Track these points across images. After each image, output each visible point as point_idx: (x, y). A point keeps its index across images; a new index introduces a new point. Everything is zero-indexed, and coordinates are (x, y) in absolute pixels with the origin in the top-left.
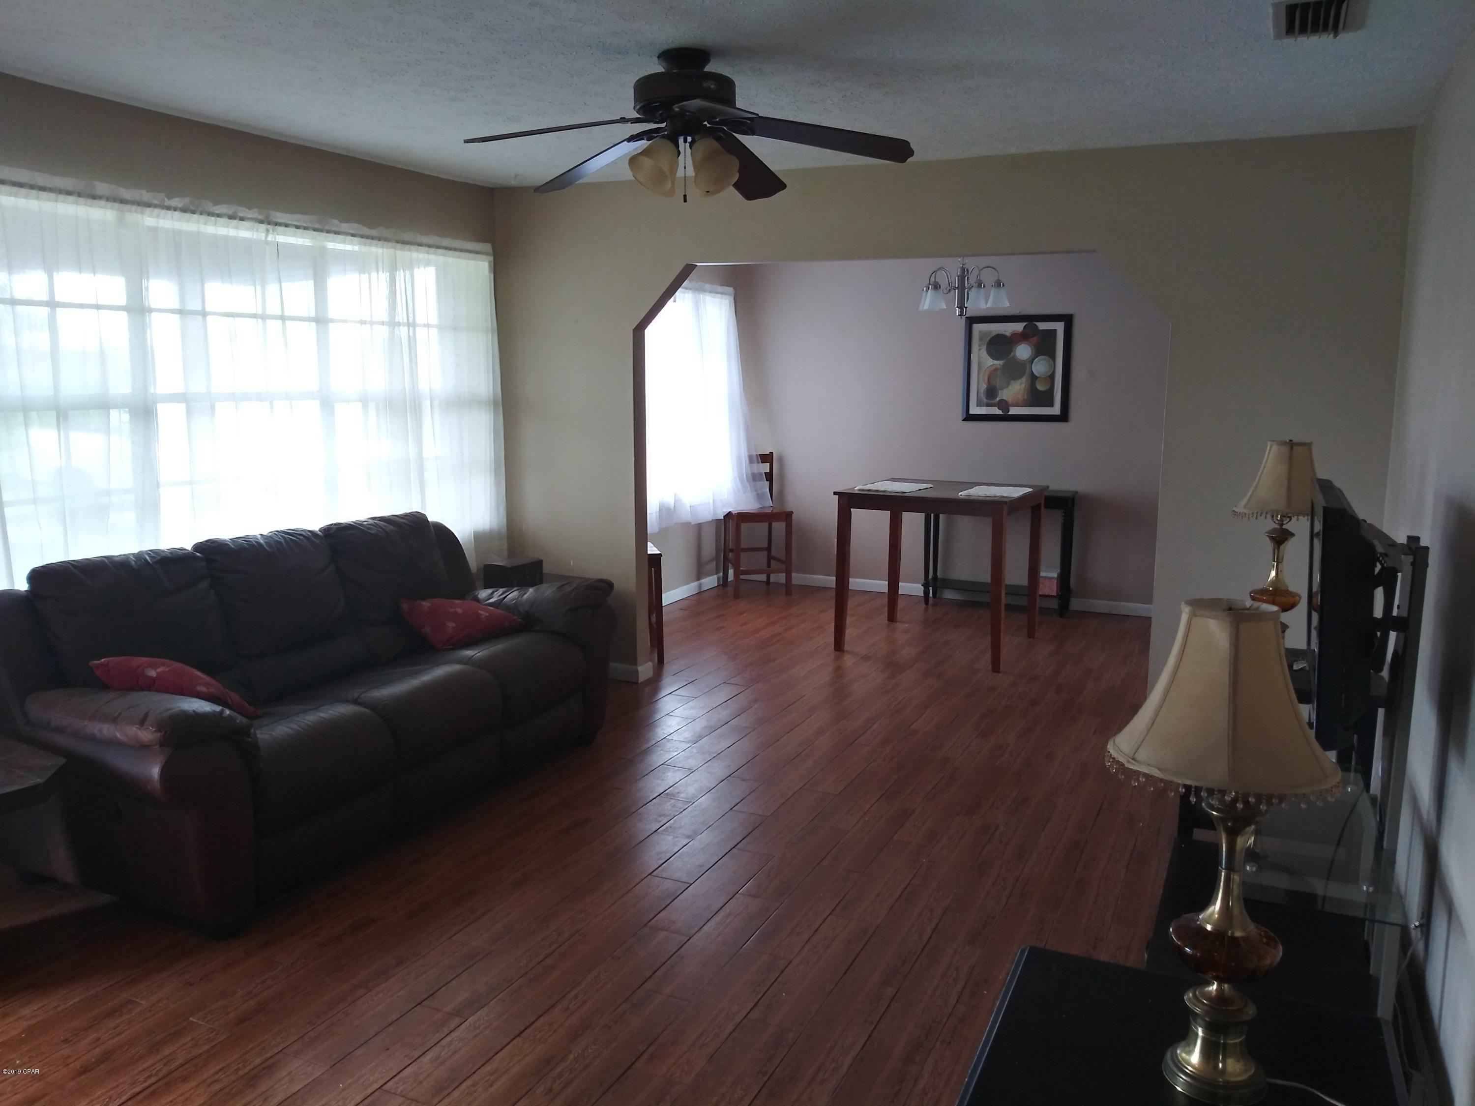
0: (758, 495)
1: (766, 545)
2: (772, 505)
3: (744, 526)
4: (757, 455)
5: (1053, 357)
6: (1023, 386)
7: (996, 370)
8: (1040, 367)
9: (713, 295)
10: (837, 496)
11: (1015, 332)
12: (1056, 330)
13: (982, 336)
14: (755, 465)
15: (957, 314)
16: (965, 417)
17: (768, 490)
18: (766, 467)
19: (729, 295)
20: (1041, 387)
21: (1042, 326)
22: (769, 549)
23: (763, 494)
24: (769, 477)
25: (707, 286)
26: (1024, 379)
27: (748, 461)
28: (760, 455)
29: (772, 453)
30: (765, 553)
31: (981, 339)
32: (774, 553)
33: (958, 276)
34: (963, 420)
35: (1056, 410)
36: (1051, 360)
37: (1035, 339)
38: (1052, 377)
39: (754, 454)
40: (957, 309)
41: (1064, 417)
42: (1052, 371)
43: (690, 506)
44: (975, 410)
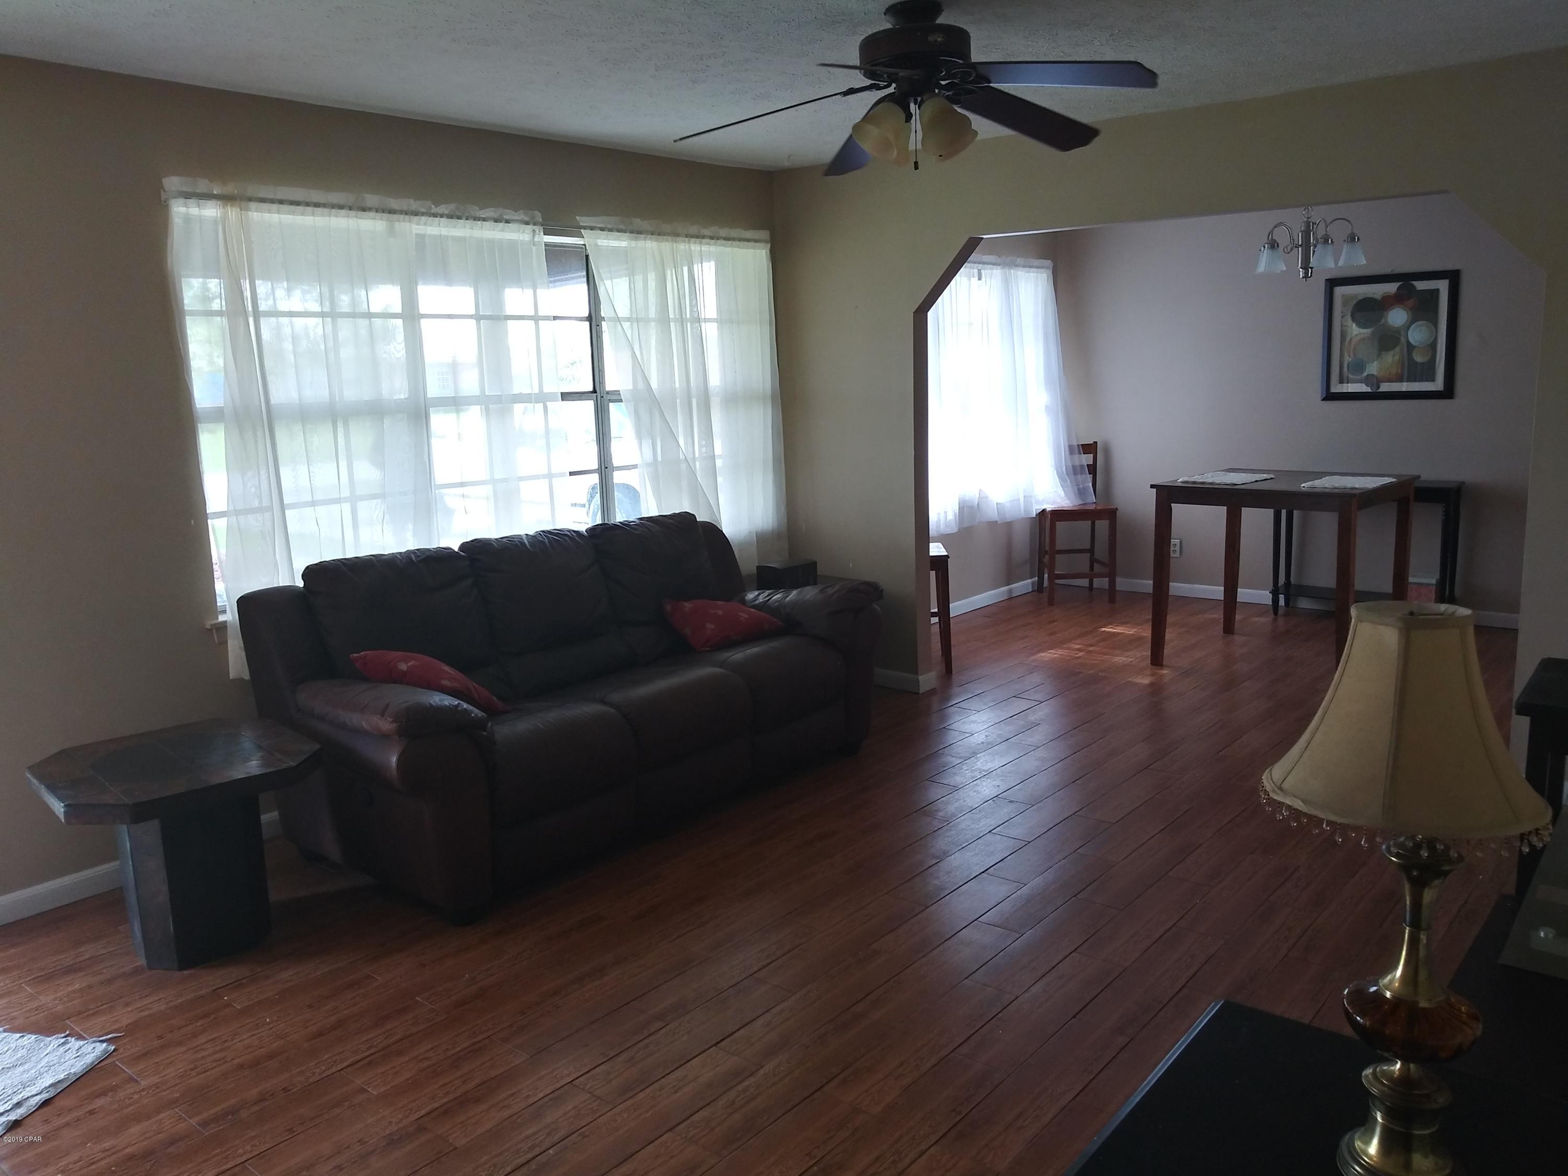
0: (1079, 489)
1: (1088, 547)
2: (1095, 501)
3: (1060, 525)
4: (1078, 445)
5: (1435, 322)
6: (1397, 357)
7: (1363, 340)
8: (1417, 335)
9: (1027, 269)
10: (1155, 490)
11: (1386, 294)
12: (1438, 290)
13: (1346, 300)
14: (1076, 456)
15: (1301, 277)
16: (1324, 396)
17: (1091, 484)
18: (1087, 459)
19: (1047, 268)
20: (1419, 358)
22: (1091, 551)
23: (1084, 488)
24: (1092, 469)
25: (1019, 261)
26: (1397, 349)
27: (1068, 452)
28: (1081, 445)
29: (1096, 442)
30: (1088, 555)
31: (1345, 304)
32: (1096, 556)
33: (1302, 232)
34: (1323, 400)
35: (1438, 384)
36: (1433, 327)
37: (1411, 302)
38: (1433, 346)
39: (1075, 443)
40: (1301, 270)
41: (1448, 393)
42: (1432, 339)
43: (997, 504)
44: (1336, 388)
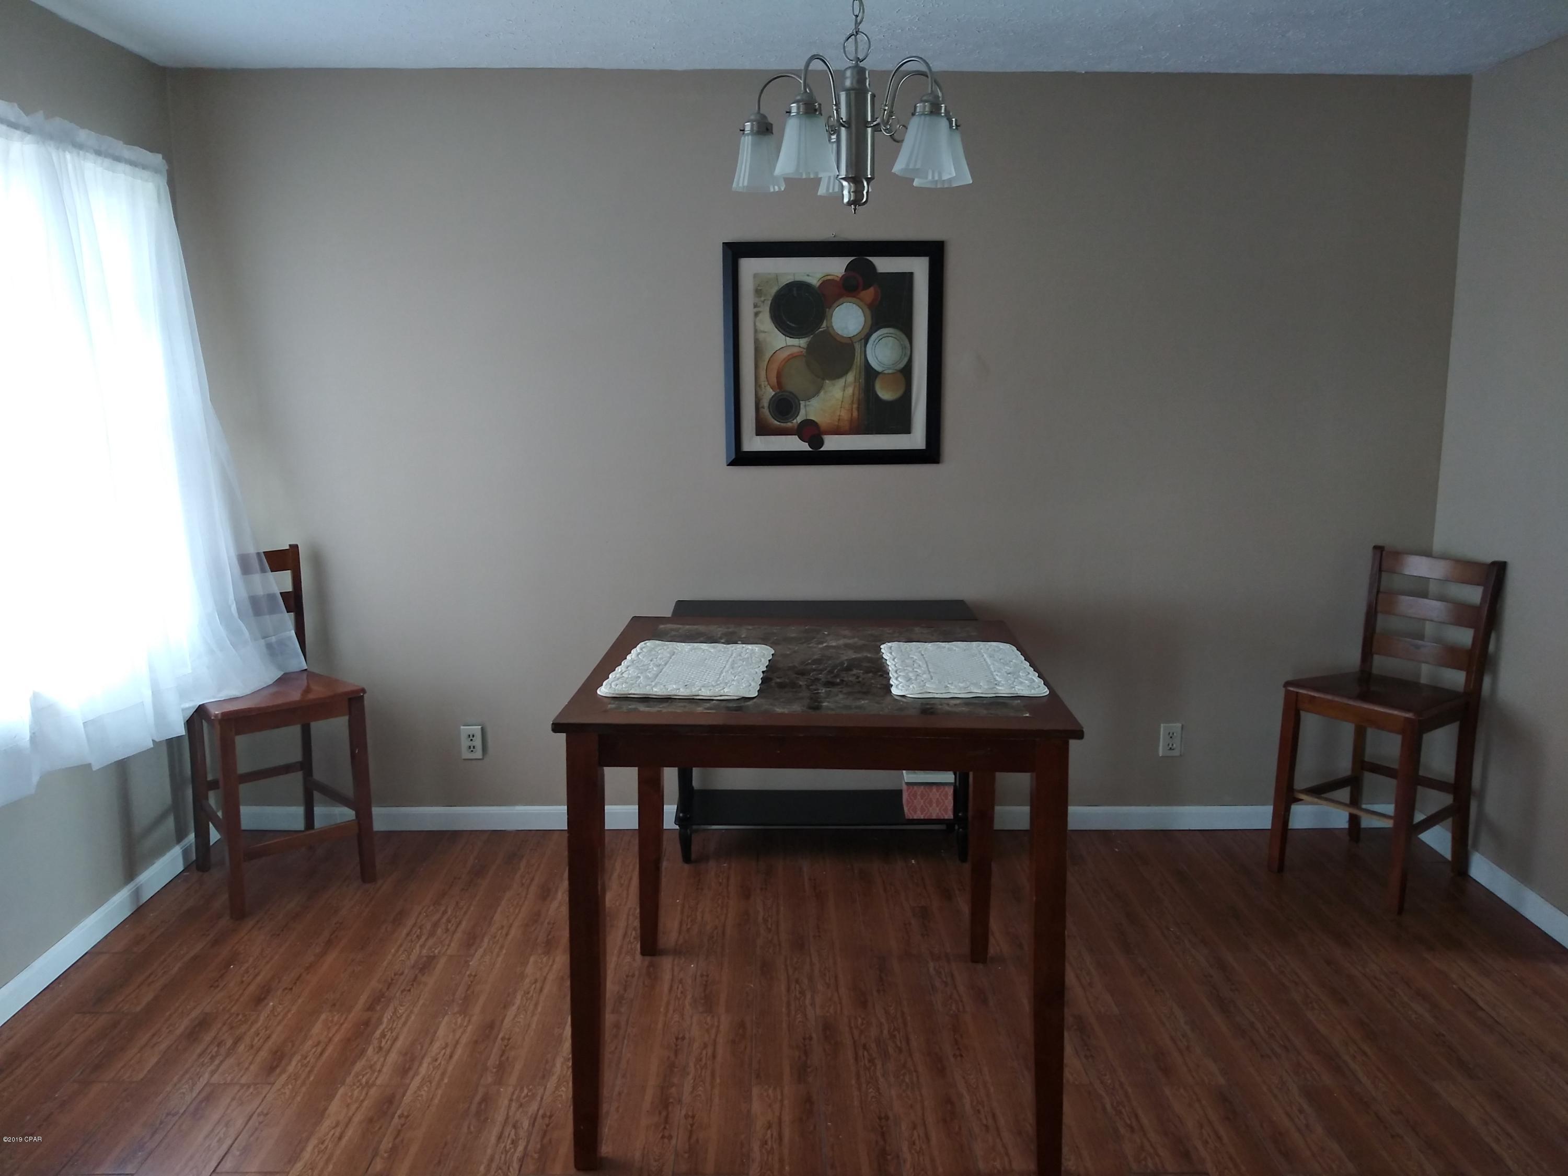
0: (269, 646)
1: (296, 756)
2: (306, 668)
4: (258, 554)
5: (907, 329)
6: (850, 391)
7: (792, 357)
8: (882, 352)
10: (564, 731)
11: (829, 277)
12: (912, 274)
13: (761, 285)
14: (257, 578)
16: (733, 457)
17: (293, 633)
18: (283, 581)
19: (156, 171)
20: (885, 394)
21: (885, 265)
22: (306, 765)
23: (282, 643)
24: (293, 601)
26: (850, 377)
27: (237, 570)
28: (264, 552)
29: (297, 546)
30: (298, 776)
31: (758, 292)
32: (318, 775)
34: (728, 465)
35: (916, 439)
36: (904, 337)
37: (869, 294)
38: (906, 372)
39: (252, 550)
41: (932, 453)
42: (906, 360)
43: (84, 723)
44: (754, 443)
